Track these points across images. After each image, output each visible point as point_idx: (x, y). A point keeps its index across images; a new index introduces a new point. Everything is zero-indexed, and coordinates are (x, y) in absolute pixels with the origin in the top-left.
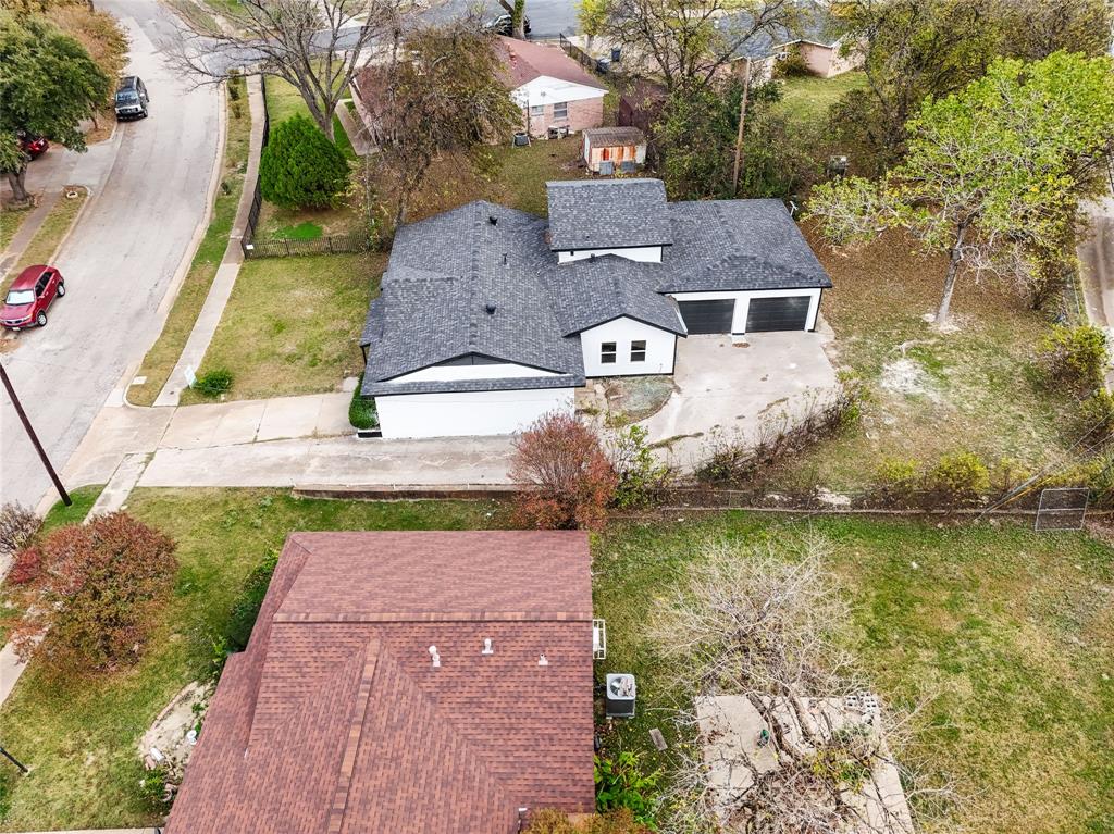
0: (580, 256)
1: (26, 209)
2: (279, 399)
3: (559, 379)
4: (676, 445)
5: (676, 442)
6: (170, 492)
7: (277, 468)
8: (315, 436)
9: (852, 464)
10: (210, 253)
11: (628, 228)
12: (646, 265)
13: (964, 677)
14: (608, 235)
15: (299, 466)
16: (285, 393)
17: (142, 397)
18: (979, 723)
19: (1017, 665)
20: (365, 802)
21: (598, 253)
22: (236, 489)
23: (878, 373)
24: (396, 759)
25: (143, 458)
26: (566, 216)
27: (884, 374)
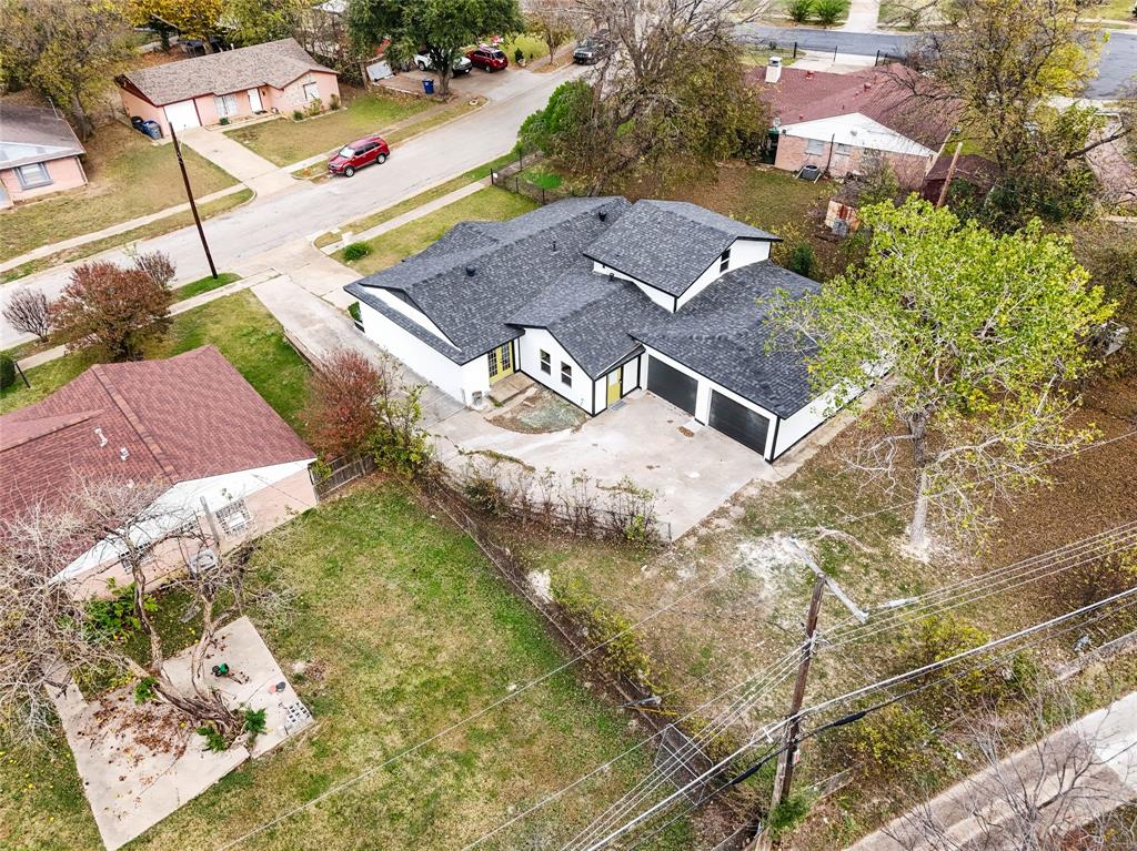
0: (607, 271)
1: (439, 102)
3: (452, 348)
5: (508, 462)
9: (596, 577)
10: (478, 173)
11: (658, 265)
12: (657, 307)
13: (387, 778)
14: (637, 262)
15: (309, 323)
17: (319, 243)
18: (334, 810)
19: (430, 817)
21: (617, 275)
23: (759, 533)
25: (274, 275)
26: (625, 230)
27: (763, 539)
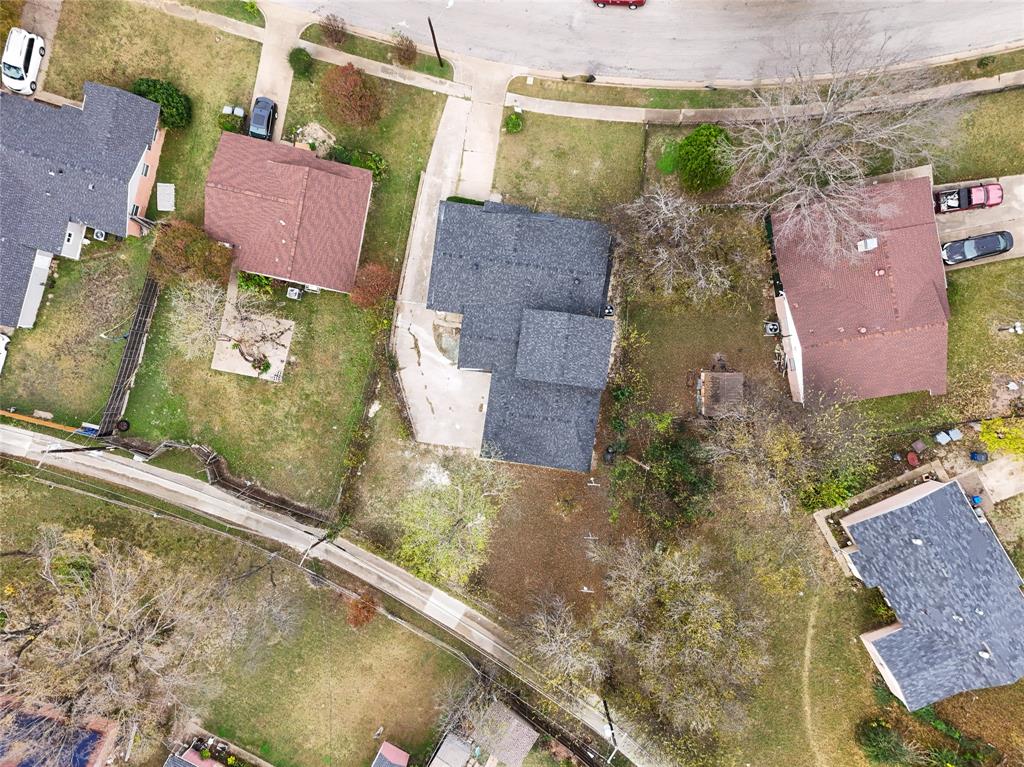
2: (495, 160)
4: (415, 352)
6: (439, 113)
7: (440, 163)
8: (459, 180)
11: (530, 354)
13: (283, 418)
14: (528, 342)
15: (439, 173)
16: (498, 163)
17: (516, 84)
18: (265, 413)
19: (282, 439)
20: (237, 198)
22: (432, 145)
23: (444, 466)
24: (251, 208)
25: (467, 95)
26: (545, 320)
27: (442, 469)
